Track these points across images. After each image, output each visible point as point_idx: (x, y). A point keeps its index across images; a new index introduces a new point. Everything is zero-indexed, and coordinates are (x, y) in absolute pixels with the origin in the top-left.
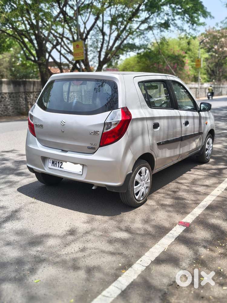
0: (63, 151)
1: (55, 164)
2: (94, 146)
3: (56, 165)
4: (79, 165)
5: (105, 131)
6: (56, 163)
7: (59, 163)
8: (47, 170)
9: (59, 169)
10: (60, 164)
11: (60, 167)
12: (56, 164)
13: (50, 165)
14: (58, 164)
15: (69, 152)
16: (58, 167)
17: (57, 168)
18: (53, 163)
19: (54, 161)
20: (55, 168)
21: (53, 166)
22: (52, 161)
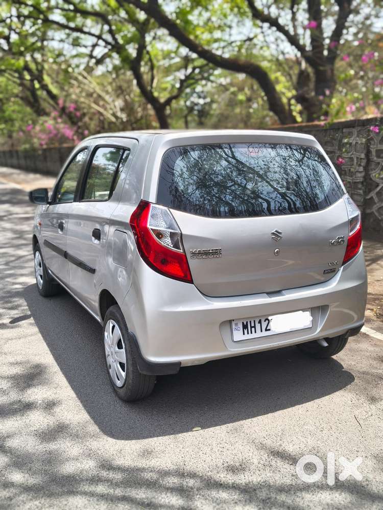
1: (251, 327)
2: (334, 267)
3: (253, 329)
4: (301, 312)
6: (253, 325)
7: (260, 322)
8: (231, 350)
9: (265, 334)
10: (264, 325)
11: (266, 330)
12: (255, 327)
13: (238, 335)
14: (258, 326)
16: (261, 331)
17: (259, 334)
18: (245, 327)
19: (247, 322)
20: (254, 335)
21: (248, 333)
22: (243, 323)
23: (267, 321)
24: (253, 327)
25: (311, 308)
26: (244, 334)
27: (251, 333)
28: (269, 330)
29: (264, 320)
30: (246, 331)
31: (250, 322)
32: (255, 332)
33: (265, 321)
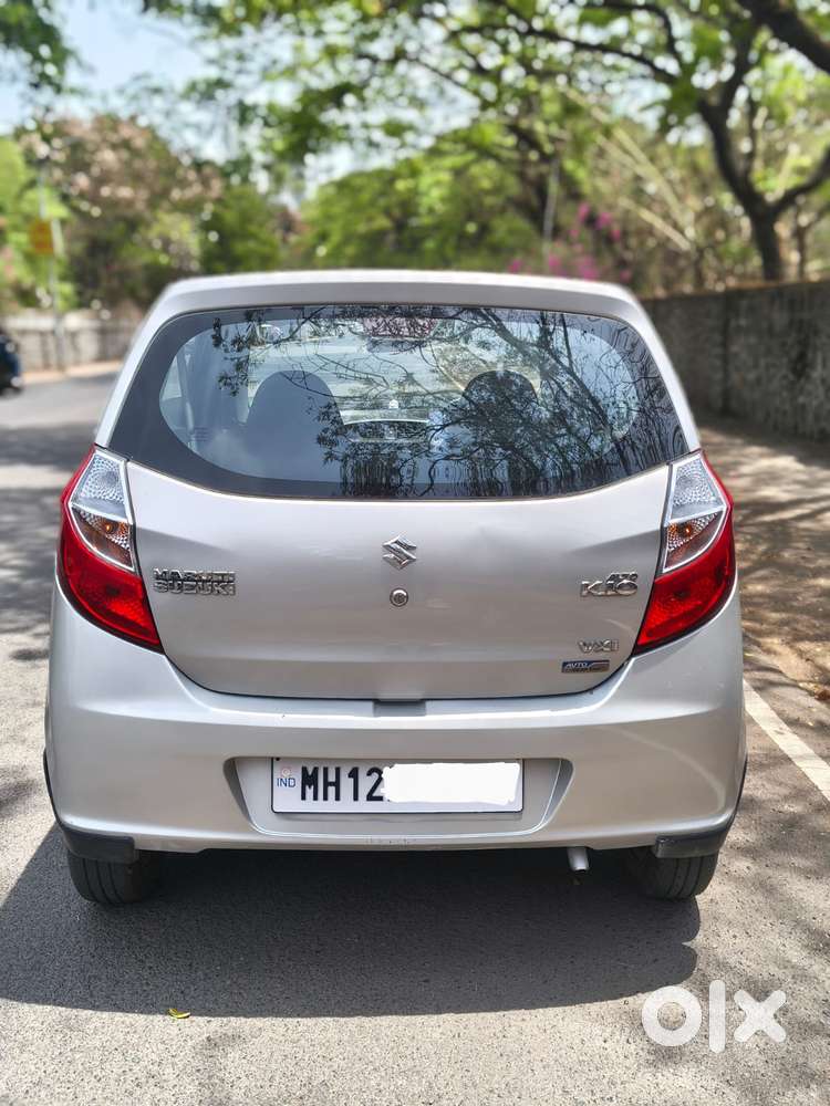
0: (383, 705)
1: (327, 784)
2: (601, 656)
3: (332, 790)
5: (665, 571)
6: (332, 778)
7: (354, 774)
8: (267, 832)
9: (364, 806)
10: (366, 783)
11: (370, 797)
12: (337, 784)
13: (289, 798)
14: (347, 784)
15: (428, 704)
16: (356, 798)
17: (346, 804)
18: (309, 780)
19: (316, 770)
20: (331, 806)
21: (315, 798)
22: (304, 770)
23: (375, 776)
24: (331, 784)
25: (524, 760)
26: (303, 798)
27: (325, 798)
28: (380, 799)
29: (366, 772)
30: (310, 792)
31: (326, 770)
32: (338, 798)
33: (369, 774)
